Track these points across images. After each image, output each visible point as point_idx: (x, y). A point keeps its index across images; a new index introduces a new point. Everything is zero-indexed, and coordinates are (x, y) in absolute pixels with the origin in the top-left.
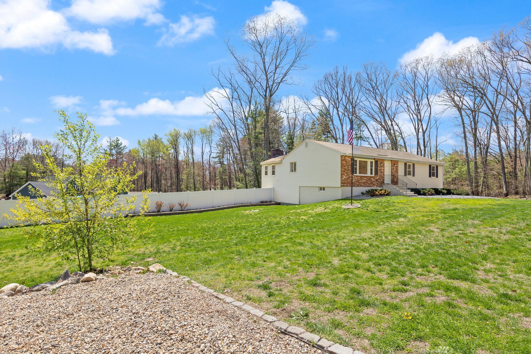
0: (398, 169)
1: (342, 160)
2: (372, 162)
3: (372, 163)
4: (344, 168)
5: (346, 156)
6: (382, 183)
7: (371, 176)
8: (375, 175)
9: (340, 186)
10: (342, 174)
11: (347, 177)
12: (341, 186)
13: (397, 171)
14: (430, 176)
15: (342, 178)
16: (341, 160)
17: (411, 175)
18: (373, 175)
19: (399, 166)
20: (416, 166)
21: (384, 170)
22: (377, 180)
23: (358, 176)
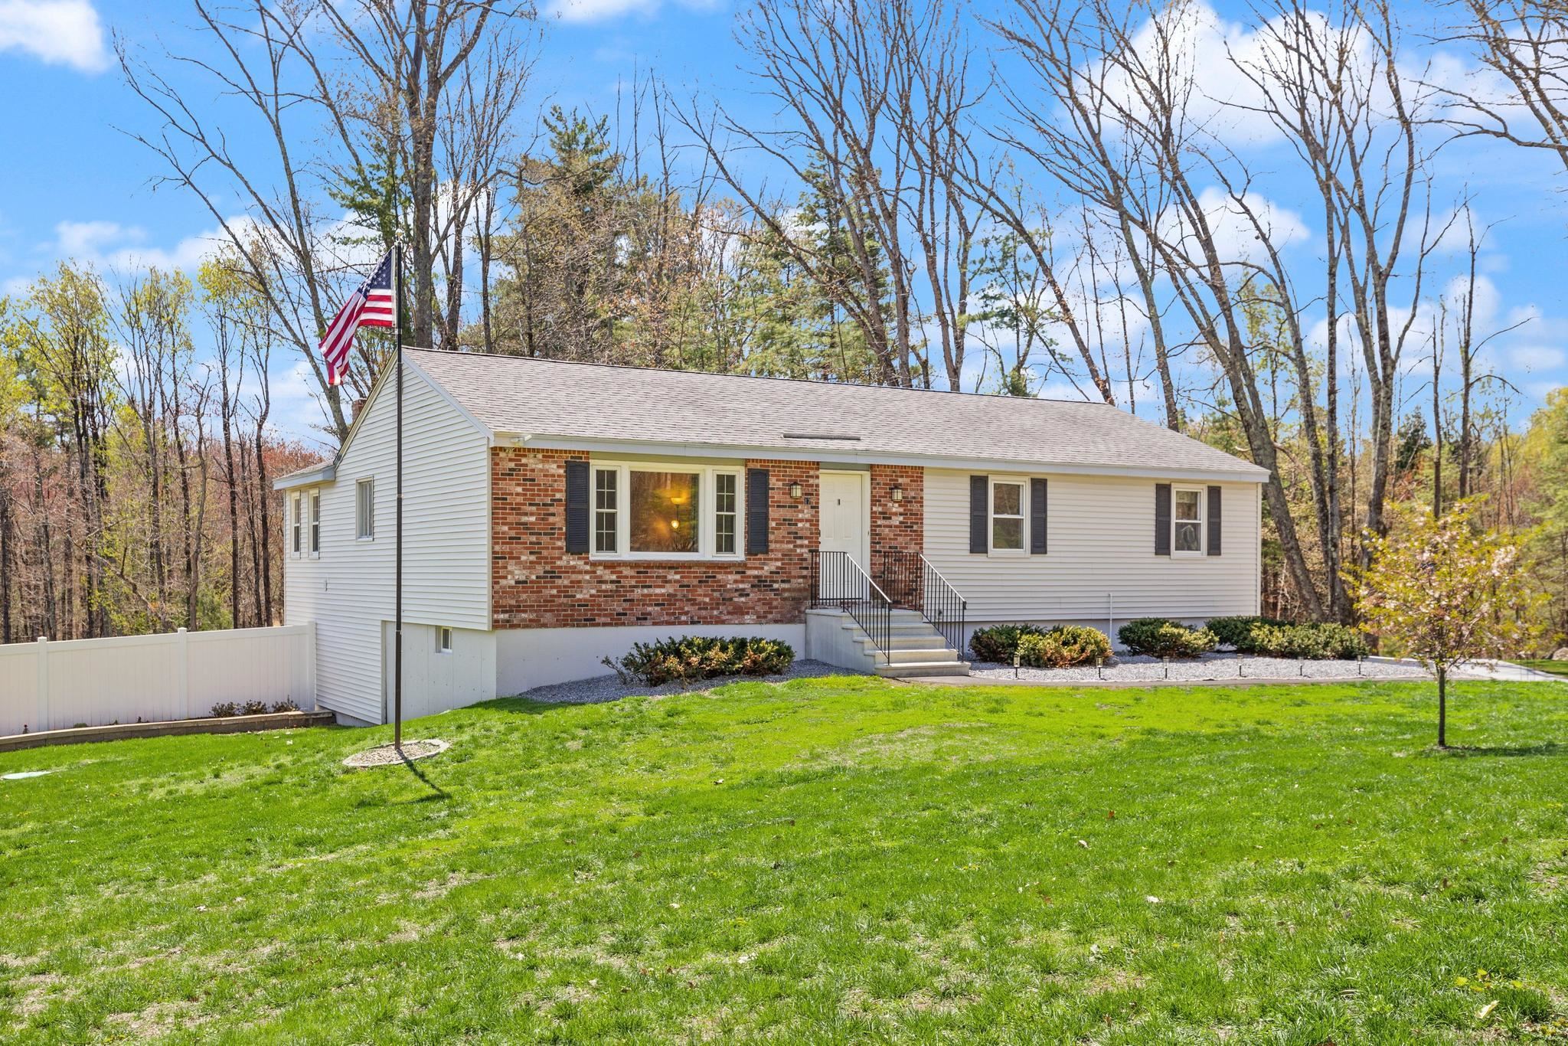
0: (919, 517)
1: (497, 477)
2: (731, 479)
3: (725, 484)
4: (511, 519)
5: (520, 452)
6: (798, 601)
7: (726, 557)
8: (750, 552)
9: (484, 624)
10: (496, 557)
11: (540, 570)
12: (496, 625)
13: (913, 524)
14: (1162, 547)
15: (496, 578)
16: (494, 474)
17: (1017, 544)
18: (739, 554)
19: (927, 495)
20: (1054, 494)
21: (814, 522)
22: (760, 583)
23: (625, 564)
